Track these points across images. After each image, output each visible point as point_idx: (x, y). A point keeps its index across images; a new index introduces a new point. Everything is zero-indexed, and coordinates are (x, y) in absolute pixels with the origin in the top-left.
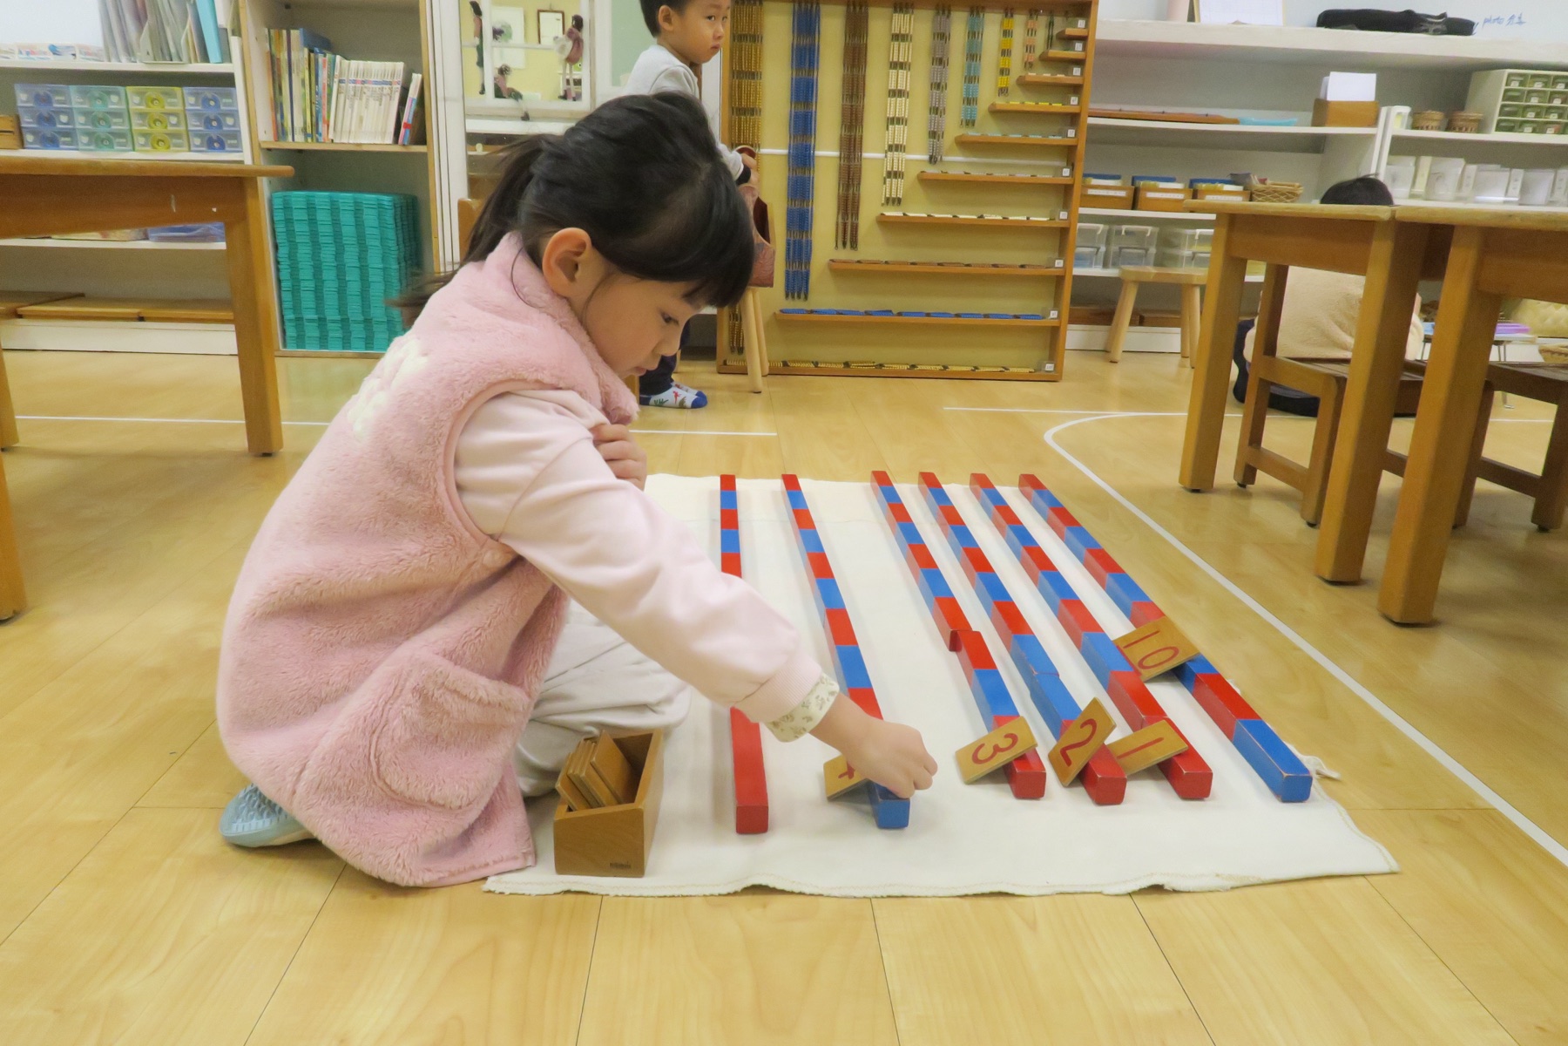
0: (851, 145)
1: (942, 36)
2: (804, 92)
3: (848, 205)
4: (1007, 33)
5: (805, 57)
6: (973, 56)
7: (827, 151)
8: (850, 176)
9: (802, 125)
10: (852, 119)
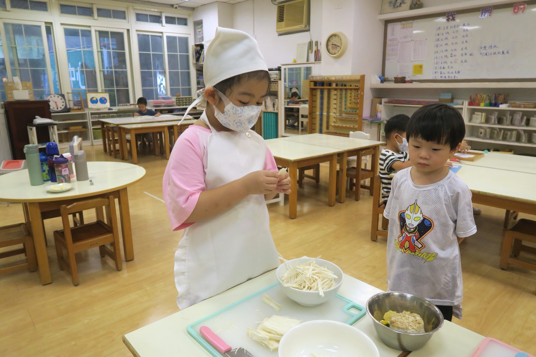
0: (328, 112)
1: (341, 95)
2: (322, 104)
3: (328, 122)
4: (351, 93)
5: (322, 98)
6: (346, 98)
7: (325, 113)
8: (328, 117)
9: (322, 109)
10: (329, 108)
